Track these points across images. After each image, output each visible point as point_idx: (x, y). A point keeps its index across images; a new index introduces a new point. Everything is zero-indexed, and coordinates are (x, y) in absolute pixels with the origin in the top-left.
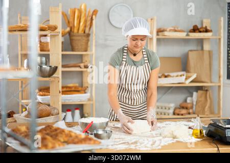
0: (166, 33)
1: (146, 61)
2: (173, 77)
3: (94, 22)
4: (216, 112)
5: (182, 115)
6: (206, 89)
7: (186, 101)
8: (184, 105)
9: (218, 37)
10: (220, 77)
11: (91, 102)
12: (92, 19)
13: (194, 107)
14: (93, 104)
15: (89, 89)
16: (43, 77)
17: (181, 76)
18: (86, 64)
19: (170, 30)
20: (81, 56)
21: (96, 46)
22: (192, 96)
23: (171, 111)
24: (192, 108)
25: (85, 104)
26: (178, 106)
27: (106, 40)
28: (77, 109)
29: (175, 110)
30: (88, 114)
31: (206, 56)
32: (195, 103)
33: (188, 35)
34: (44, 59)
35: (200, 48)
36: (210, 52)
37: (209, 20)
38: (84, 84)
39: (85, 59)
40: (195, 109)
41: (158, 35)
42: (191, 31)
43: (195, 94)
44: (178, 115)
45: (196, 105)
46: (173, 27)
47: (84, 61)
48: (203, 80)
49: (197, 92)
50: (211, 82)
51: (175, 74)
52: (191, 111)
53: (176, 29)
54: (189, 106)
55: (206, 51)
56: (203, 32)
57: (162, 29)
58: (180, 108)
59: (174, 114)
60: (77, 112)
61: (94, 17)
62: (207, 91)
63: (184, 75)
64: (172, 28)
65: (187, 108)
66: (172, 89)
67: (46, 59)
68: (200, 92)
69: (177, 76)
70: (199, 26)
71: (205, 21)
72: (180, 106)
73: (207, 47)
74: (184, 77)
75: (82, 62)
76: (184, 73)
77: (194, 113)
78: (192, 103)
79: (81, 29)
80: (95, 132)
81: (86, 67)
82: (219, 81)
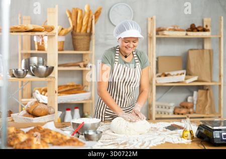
0: (166, 32)
2: (172, 76)
4: (217, 111)
5: (182, 114)
6: (207, 88)
7: (186, 100)
8: (185, 104)
9: (218, 36)
10: (220, 76)
11: (91, 101)
13: (195, 106)
14: (92, 103)
15: (89, 88)
17: (181, 74)
18: (86, 63)
19: (170, 30)
20: (82, 55)
21: (96, 45)
22: (192, 95)
23: (171, 110)
24: (192, 107)
25: (85, 103)
26: (179, 106)
27: (106, 39)
28: (76, 108)
30: (88, 113)
31: (206, 55)
32: (195, 103)
33: (187, 34)
34: (41, 59)
35: (200, 47)
36: (210, 52)
37: (210, 19)
38: (84, 82)
39: (85, 58)
40: (196, 108)
41: (157, 34)
43: (195, 93)
44: (178, 114)
45: (196, 105)
46: (172, 26)
47: (84, 60)
48: (203, 79)
49: (197, 91)
50: (212, 81)
51: (175, 73)
52: (191, 110)
53: (176, 28)
54: (189, 105)
55: (207, 50)
57: (162, 28)
58: (180, 108)
59: (174, 113)
60: (77, 111)
62: (207, 90)
63: (183, 74)
64: (172, 28)
65: (187, 108)
66: (172, 88)
68: (200, 91)
69: (177, 75)
71: (205, 19)
72: (180, 105)
73: (207, 46)
74: (184, 76)
75: (82, 61)
76: (184, 71)
77: (194, 113)
78: (193, 103)
79: (84, 28)
80: (86, 133)
81: (86, 66)
82: (220, 80)
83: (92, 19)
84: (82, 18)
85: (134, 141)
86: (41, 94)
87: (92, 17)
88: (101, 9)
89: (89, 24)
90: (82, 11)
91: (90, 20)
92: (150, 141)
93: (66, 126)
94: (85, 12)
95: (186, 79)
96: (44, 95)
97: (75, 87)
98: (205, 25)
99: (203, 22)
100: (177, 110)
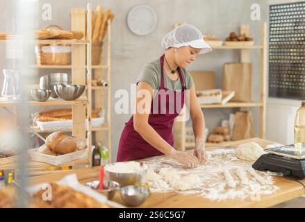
2: (206, 96)
3: (109, 27)
5: (217, 142)
6: (245, 110)
7: (220, 124)
8: (219, 129)
9: (260, 47)
10: (262, 96)
11: (106, 129)
12: (106, 24)
13: (231, 132)
15: (104, 111)
16: (67, 100)
17: (216, 94)
18: (99, 80)
20: (93, 70)
21: (112, 58)
22: (228, 118)
24: (229, 133)
25: (98, 131)
26: (212, 132)
27: (123, 50)
29: (208, 136)
32: (232, 128)
33: (224, 44)
36: (250, 65)
37: (248, 27)
38: (96, 105)
39: (97, 74)
40: (233, 134)
42: (227, 40)
44: (212, 142)
45: (233, 130)
47: (96, 77)
48: (242, 99)
49: (235, 113)
50: (251, 102)
51: (208, 92)
53: (210, 37)
54: (226, 130)
55: (245, 63)
56: (242, 40)
58: (214, 134)
59: (208, 141)
61: (109, 21)
62: (246, 112)
63: (219, 94)
65: (222, 134)
68: (239, 114)
69: (211, 95)
70: (237, 34)
71: (243, 27)
73: (245, 59)
74: (220, 96)
75: (94, 78)
76: (220, 91)
77: (231, 140)
78: (229, 127)
81: (99, 84)
82: (262, 101)
89: (102, 31)
94: (97, 15)
98: (242, 33)
99: (239, 29)
100: (212, 137)
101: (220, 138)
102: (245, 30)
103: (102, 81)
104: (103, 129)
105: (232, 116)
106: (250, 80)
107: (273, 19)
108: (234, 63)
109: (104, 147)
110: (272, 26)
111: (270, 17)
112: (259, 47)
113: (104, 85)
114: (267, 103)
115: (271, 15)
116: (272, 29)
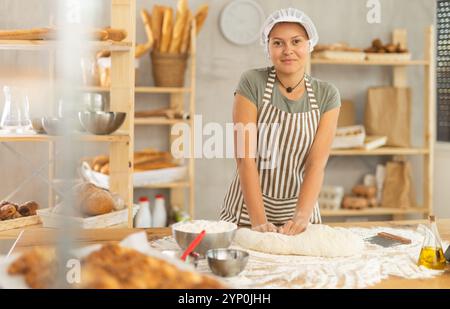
0: (328, 54)
1: (313, 106)
2: (340, 135)
4: (420, 202)
5: (358, 208)
6: (400, 160)
7: (361, 181)
8: (360, 189)
9: (424, 62)
10: (427, 137)
11: (187, 185)
13: (379, 193)
16: (97, 134)
17: (356, 133)
18: (177, 111)
19: (336, 49)
20: (167, 97)
21: (197, 77)
22: (373, 172)
23: (337, 201)
24: (375, 195)
25: (175, 188)
26: (350, 192)
27: (214, 67)
28: (158, 196)
29: (343, 199)
30: (179, 205)
32: (380, 186)
33: (366, 59)
34: (99, 99)
35: (387, 83)
36: (408, 91)
37: (405, 33)
39: (175, 101)
40: (382, 196)
41: (312, 57)
44: (351, 208)
45: (382, 191)
47: (173, 105)
48: (396, 142)
49: (384, 165)
50: (411, 147)
51: (344, 130)
52: (373, 201)
54: (371, 191)
55: (401, 89)
58: (352, 196)
59: (343, 206)
60: (160, 203)
62: (402, 163)
63: (360, 132)
64: (339, 45)
65: (366, 196)
67: (103, 100)
68: (391, 166)
69: (348, 134)
70: (384, 42)
71: (396, 32)
72: (353, 191)
73: (400, 81)
74: (363, 136)
75: (169, 107)
76: (362, 128)
77: (380, 205)
78: (375, 186)
79: (174, 44)
80: (211, 256)
81: (178, 117)
82: (427, 145)
83: (191, 27)
84: (171, 26)
85: (317, 273)
86: (93, 169)
87: (191, 23)
88: (206, 8)
89: (186, 37)
90: (171, 10)
91: (187, 28)
92: (353, 273)
93: (157, 238)
94: (178, 13)
95: (366, 142)
96: (99, 171)
97: (157, 157)
98: (395, 42)
99: (391, 37)
100: (349, 201)
101: (362, 202)
102: (400, 37)
103: (182, 112)
104: (182, 185)
105: (380, 169)
106: (408, 114)
107: (442, 21)
108: (383, 87)
109: (183, 213)
110: (442, 32)
111: (439, 18)
112: (421, 62)
113: (185, 116)
114: (436, 150)
115: (440, 15)
116: (441, 37)
